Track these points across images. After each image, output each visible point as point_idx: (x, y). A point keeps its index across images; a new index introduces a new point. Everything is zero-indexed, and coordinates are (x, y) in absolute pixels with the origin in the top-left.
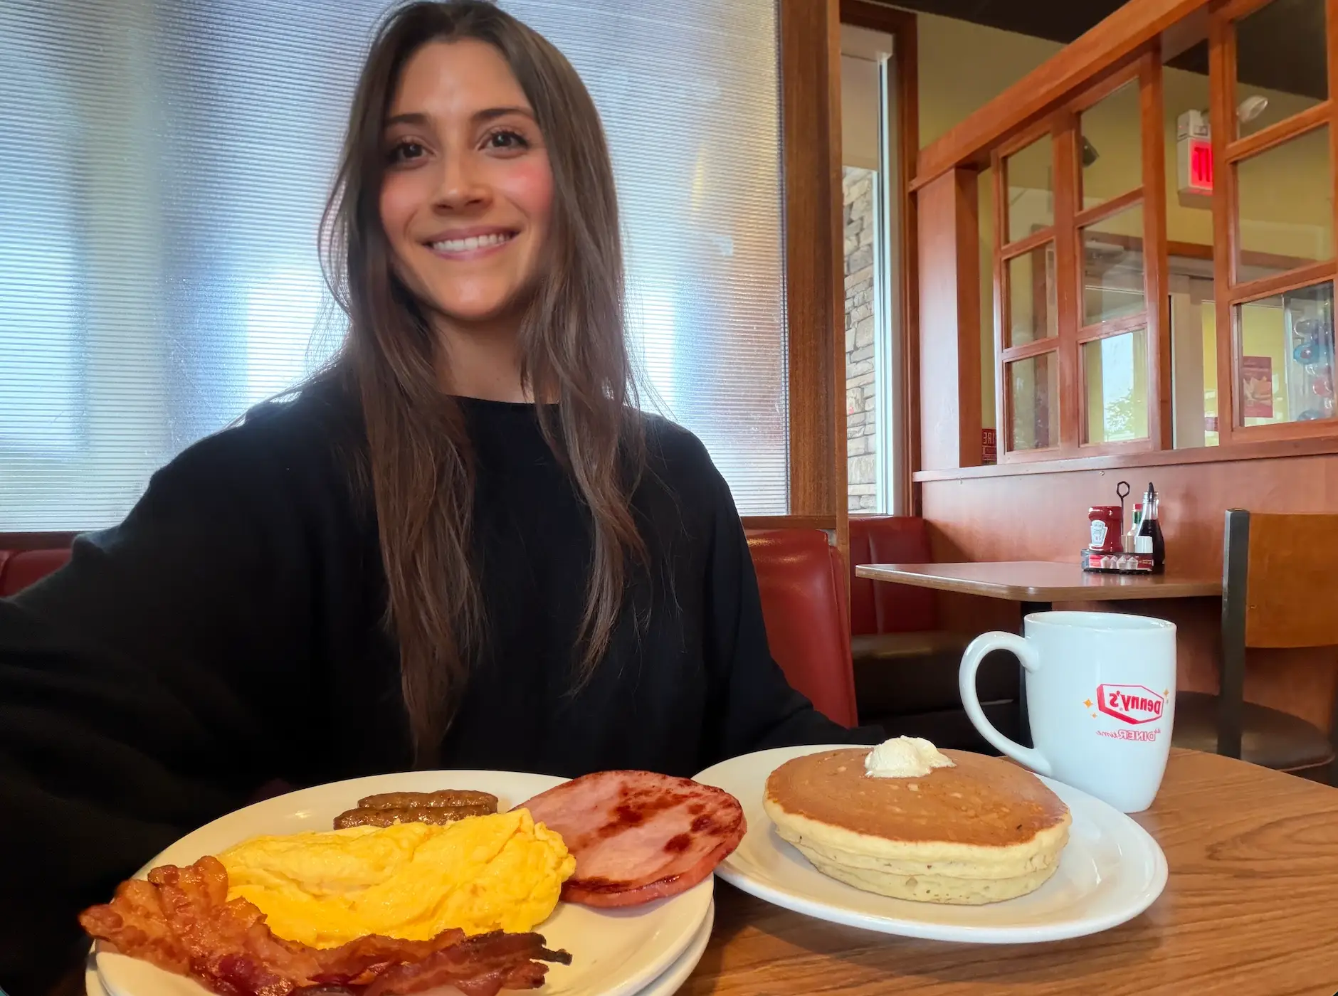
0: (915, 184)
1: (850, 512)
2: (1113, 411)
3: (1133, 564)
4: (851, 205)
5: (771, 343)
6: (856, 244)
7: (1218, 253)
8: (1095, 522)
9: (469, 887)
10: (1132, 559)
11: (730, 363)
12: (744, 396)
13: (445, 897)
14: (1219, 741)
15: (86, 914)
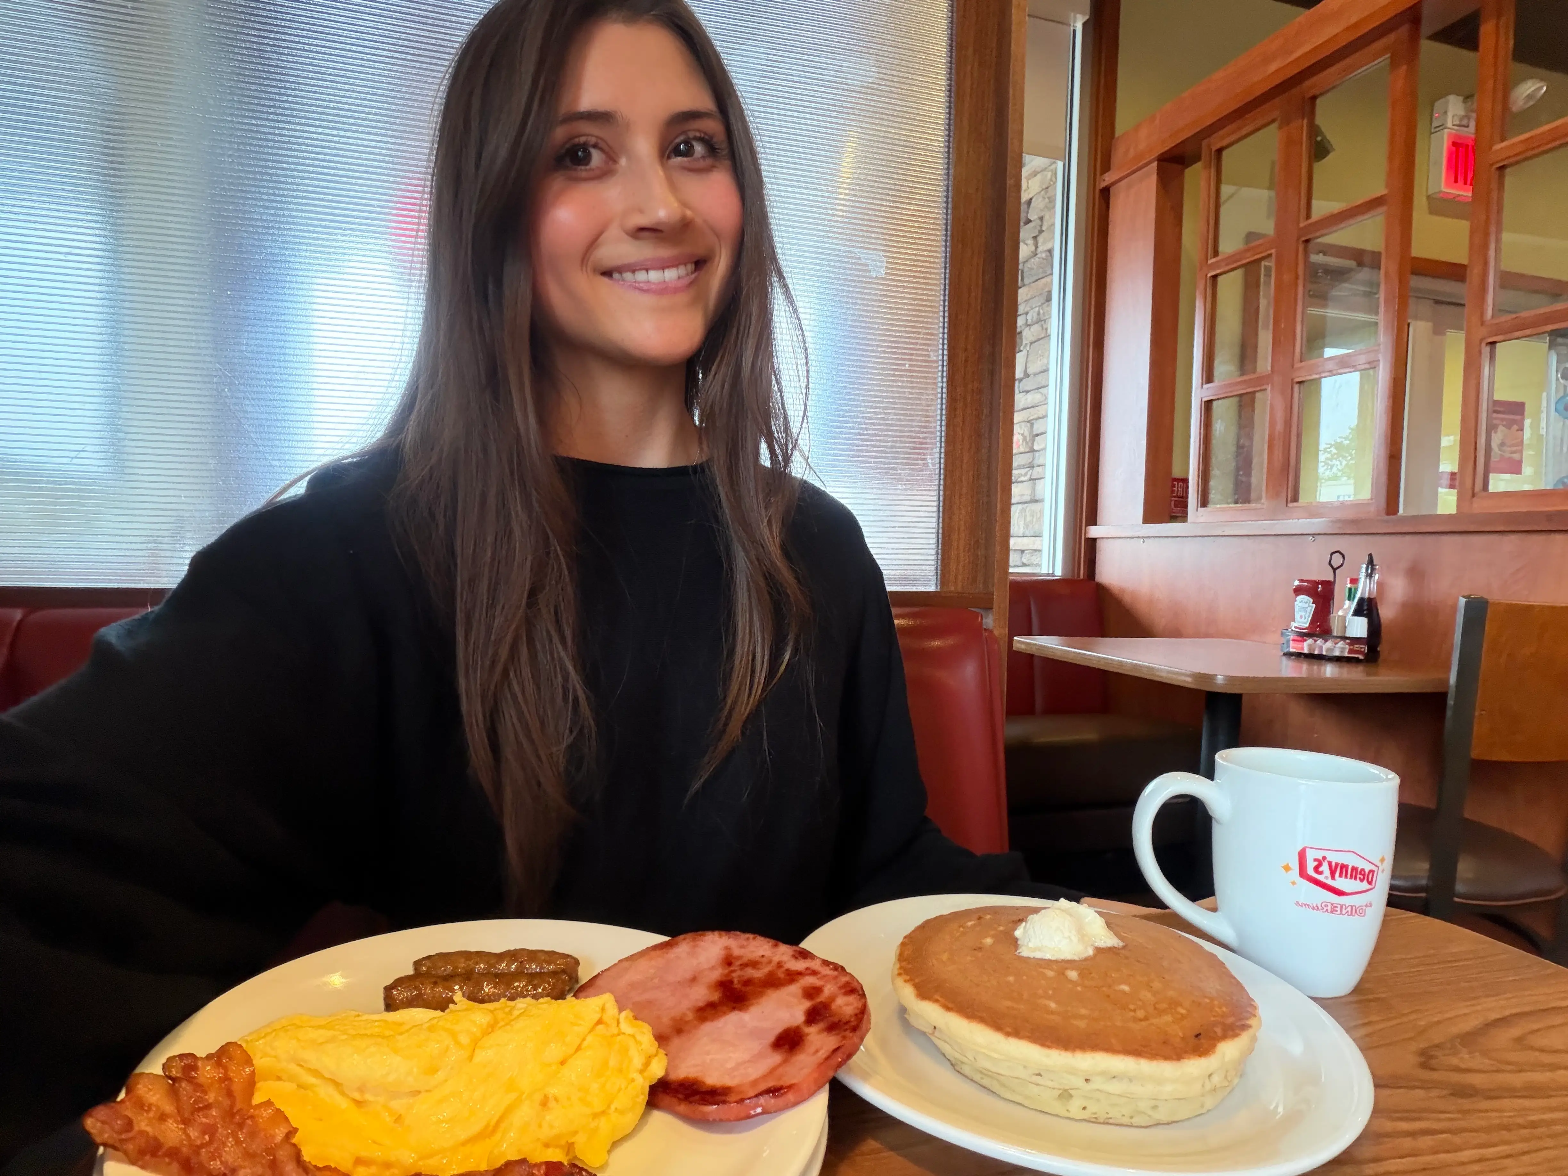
0: (1108, 178)
1: (1011, 570)
2: (1329, 452)
3: (1343, 650)
4: (1029, 202)
5: (927, 383)
6: (1033, 248)
7: (1474, 274)
8: (1302, 598)
9: (538, 1097)
10: (1341, 644)
11: (876, 407)
12: (892, 447)
13: (509, 1110)
14: (1431, 866)
15: (91, 1116)
